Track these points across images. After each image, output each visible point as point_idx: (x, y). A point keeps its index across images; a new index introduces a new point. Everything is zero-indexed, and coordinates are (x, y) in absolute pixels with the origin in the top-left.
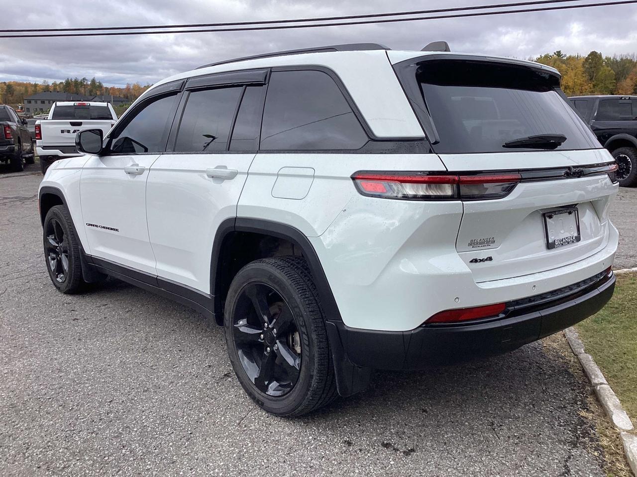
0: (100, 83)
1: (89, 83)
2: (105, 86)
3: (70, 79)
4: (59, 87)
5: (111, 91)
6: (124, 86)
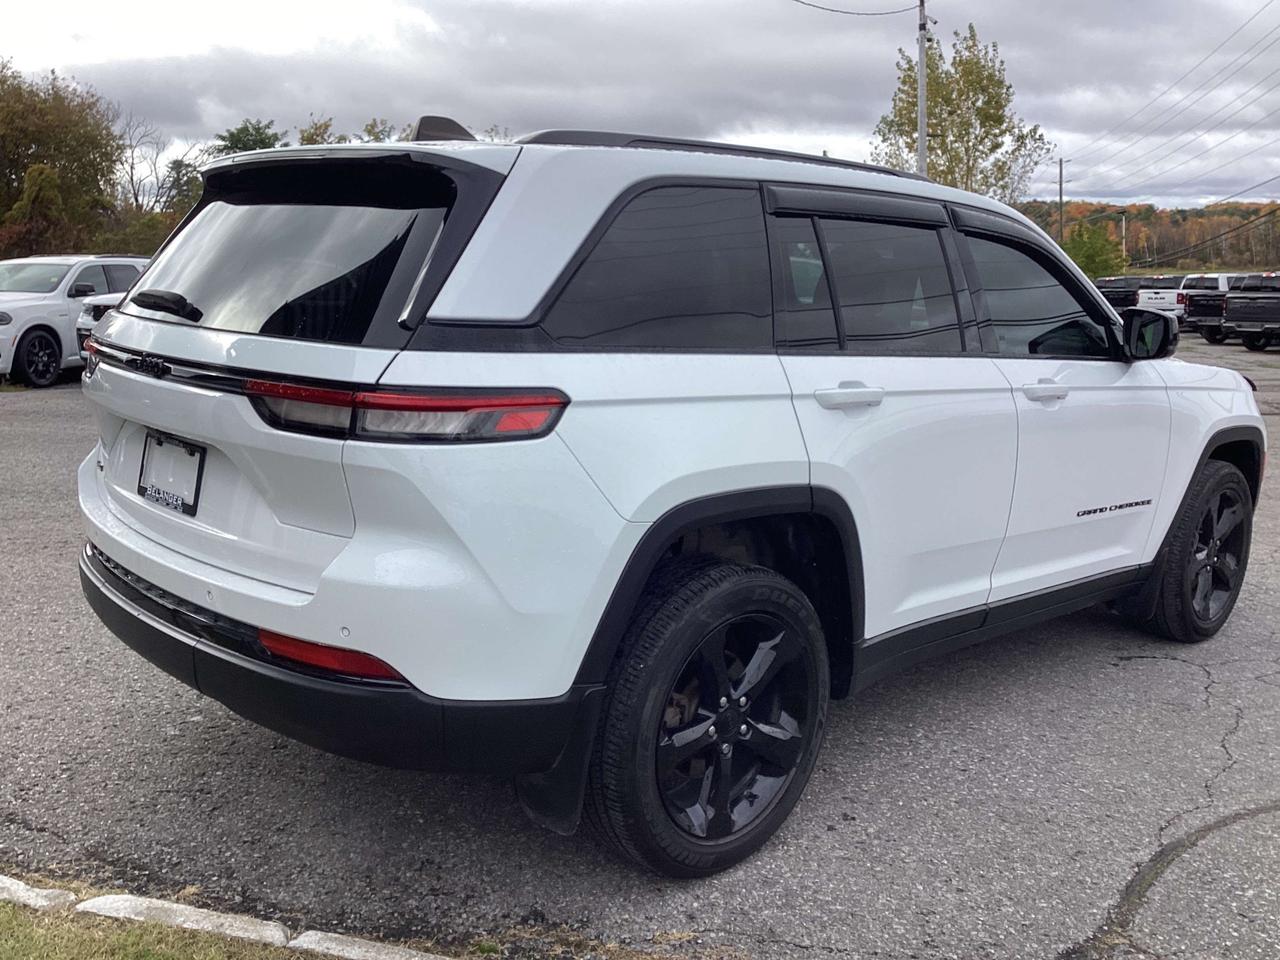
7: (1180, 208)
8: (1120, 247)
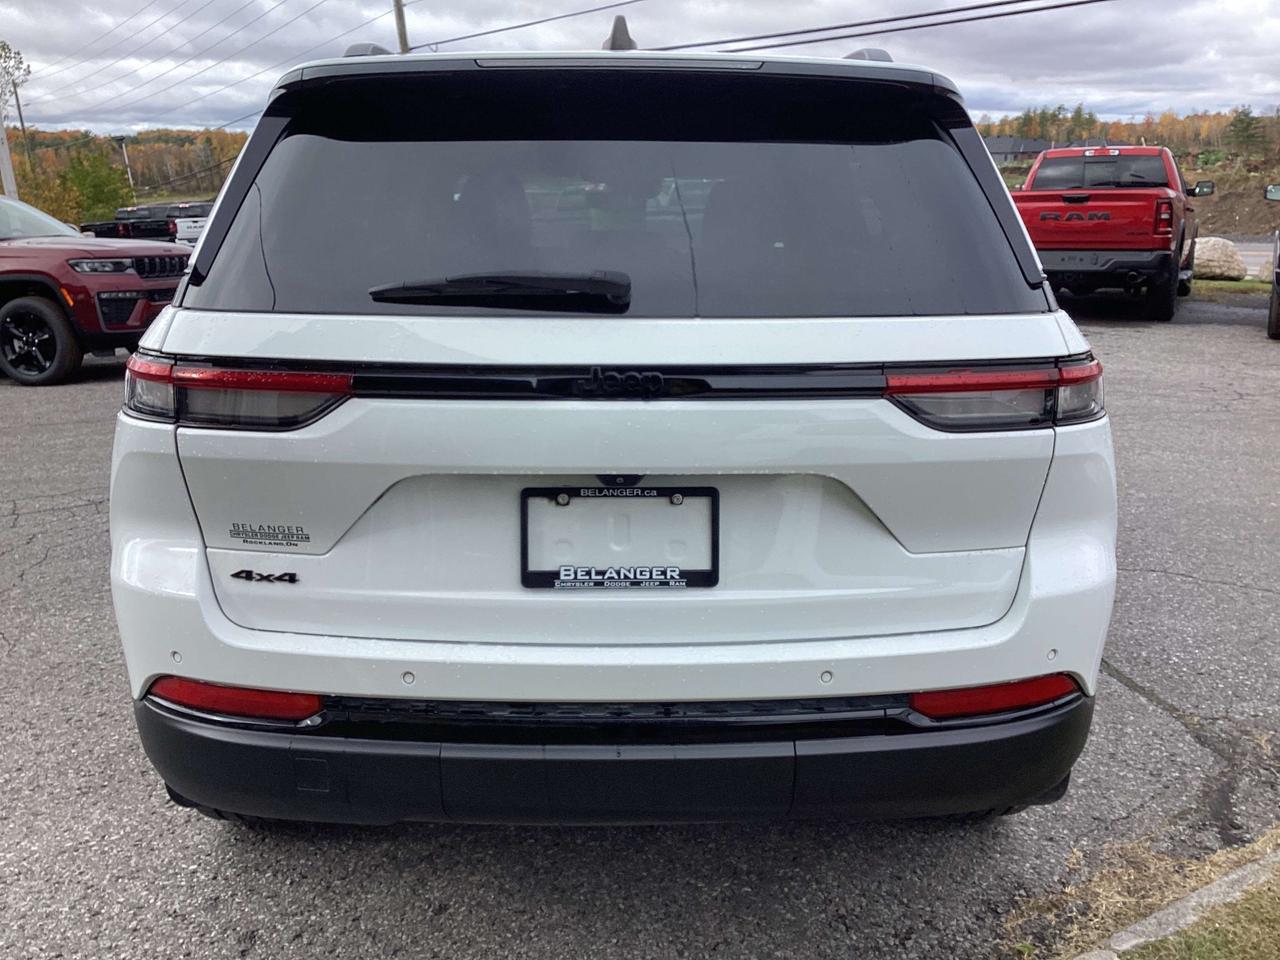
0: (1091, 115)
1: (1069, 115)
2: (1102, 120)
3: (1032, 111)
4: (1011, 127)
5: (1111, 131)
6: (1139, 119)
7: (113, 135)
8: (126, 176)
